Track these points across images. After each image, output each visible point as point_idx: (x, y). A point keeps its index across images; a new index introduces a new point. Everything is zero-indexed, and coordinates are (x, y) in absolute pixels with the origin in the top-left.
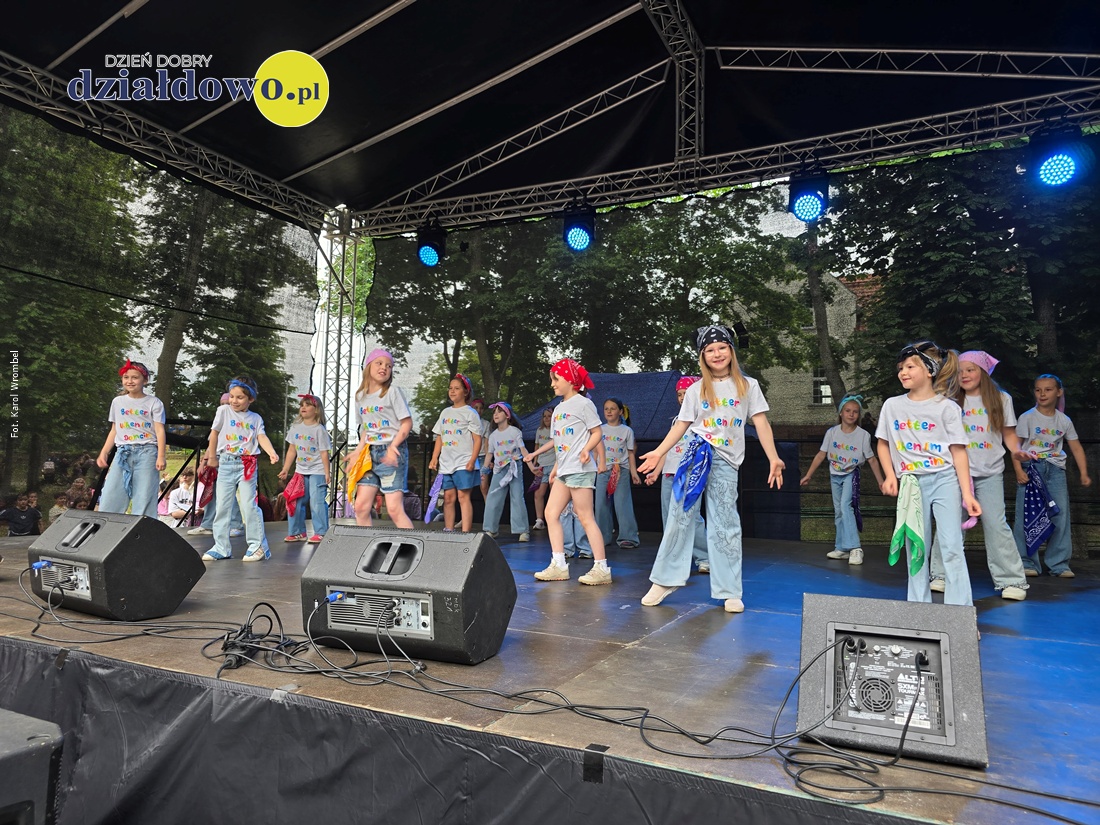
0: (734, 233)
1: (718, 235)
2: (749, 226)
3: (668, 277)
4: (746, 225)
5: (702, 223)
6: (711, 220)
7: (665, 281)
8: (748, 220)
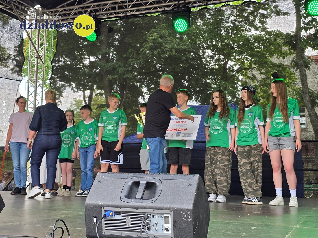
0: (253, 30)
1: (243, 31)
2: (261, 25)
3: (215, 55)
4: (260, 25)
5: (234, 23)
6: (239, 22)
7: (212, 57)
8: (261, 22)
